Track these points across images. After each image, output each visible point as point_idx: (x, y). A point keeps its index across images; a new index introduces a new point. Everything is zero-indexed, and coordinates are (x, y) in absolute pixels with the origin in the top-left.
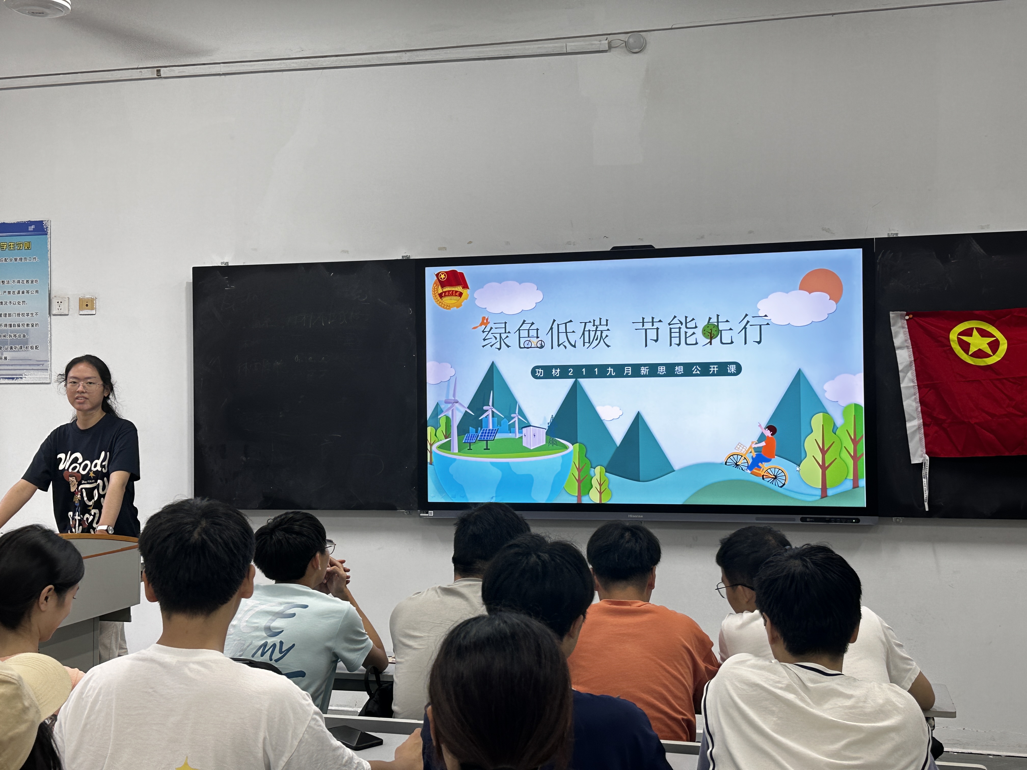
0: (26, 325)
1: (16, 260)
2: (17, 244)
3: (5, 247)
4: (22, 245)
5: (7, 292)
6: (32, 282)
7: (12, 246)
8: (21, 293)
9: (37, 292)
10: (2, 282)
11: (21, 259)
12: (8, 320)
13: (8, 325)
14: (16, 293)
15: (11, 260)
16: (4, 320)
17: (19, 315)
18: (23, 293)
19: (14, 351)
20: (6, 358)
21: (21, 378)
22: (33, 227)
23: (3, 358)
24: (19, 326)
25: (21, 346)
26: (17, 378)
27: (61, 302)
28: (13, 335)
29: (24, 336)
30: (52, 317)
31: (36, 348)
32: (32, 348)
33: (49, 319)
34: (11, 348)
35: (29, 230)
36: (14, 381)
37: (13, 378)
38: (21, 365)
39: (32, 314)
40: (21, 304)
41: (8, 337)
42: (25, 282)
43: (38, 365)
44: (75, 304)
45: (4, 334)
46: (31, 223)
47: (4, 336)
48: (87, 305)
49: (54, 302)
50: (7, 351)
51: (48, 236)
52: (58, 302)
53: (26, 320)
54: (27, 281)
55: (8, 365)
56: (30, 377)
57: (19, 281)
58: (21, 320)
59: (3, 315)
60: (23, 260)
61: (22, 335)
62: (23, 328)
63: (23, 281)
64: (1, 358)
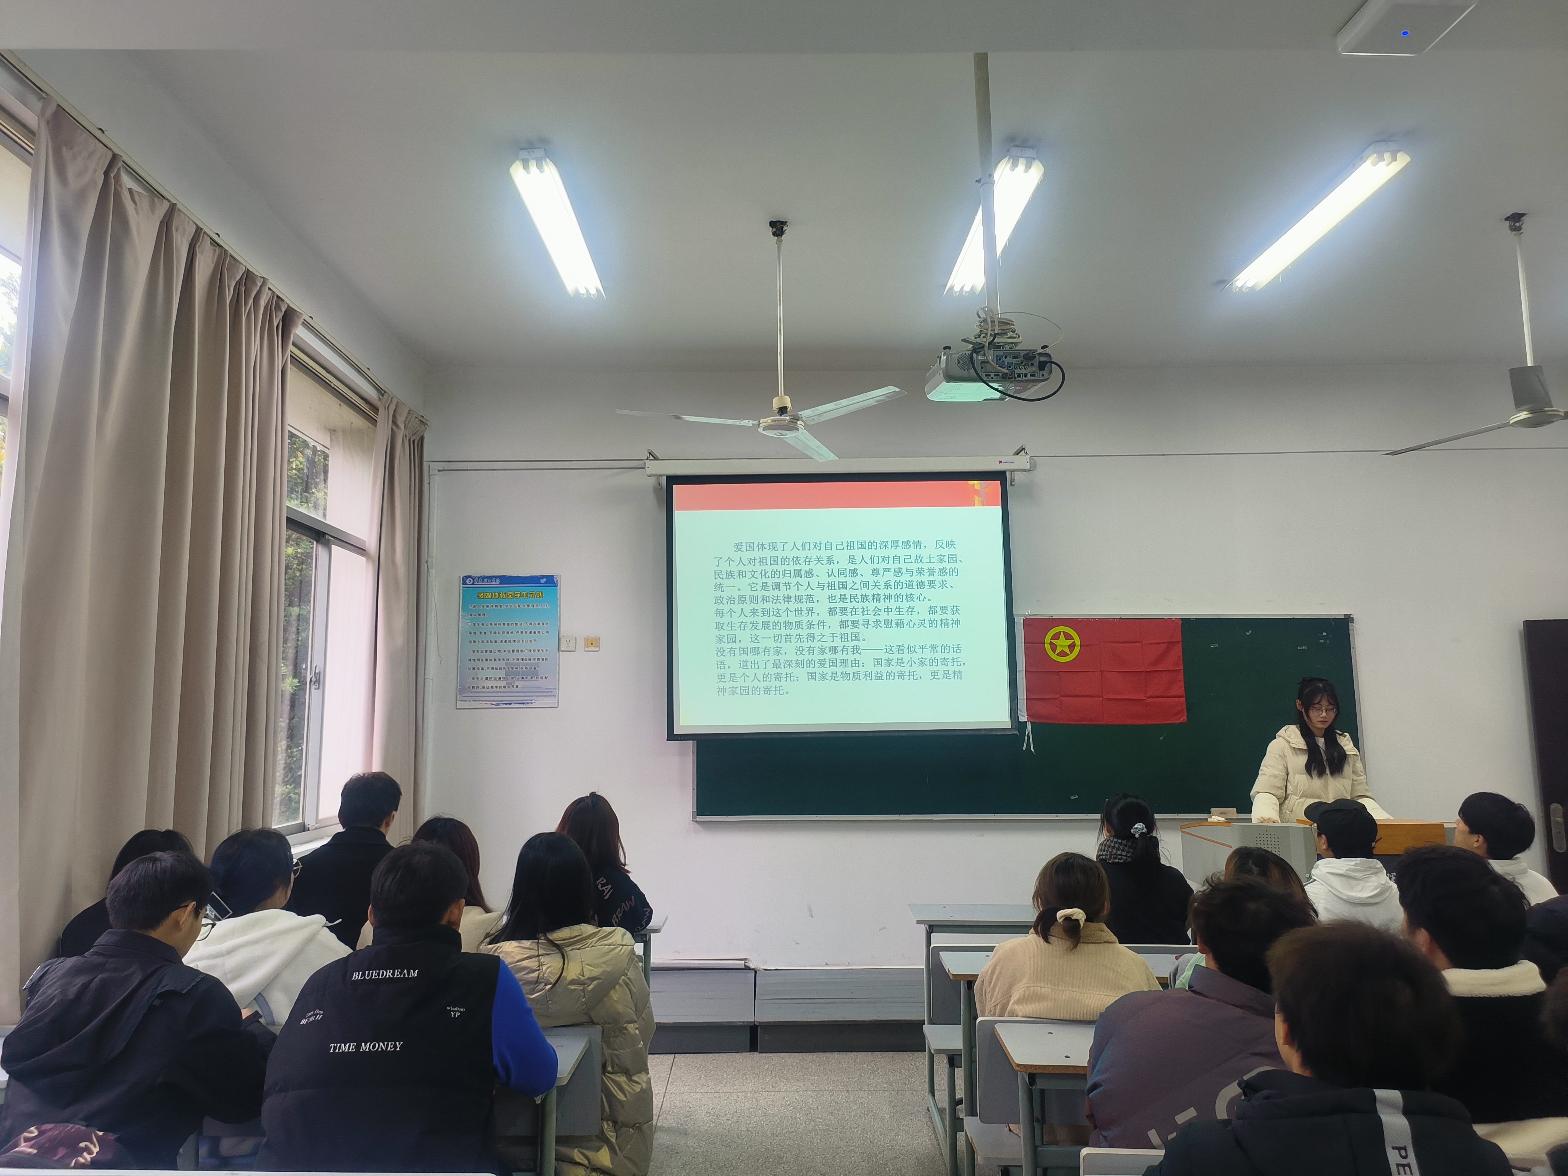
0: (536, 659)
1: (528, 606)
2: (531, 594)
3: (518, 596)
5: (520, 632)
6: (543, 624)
7: (525, 595)
8: (532, 633)
9: (547, 632)
10: (516, 624)
11: (533, 605)
12: (520, 655)
13: (520, 659)
14: (528, 633)
15: (524, 606)
16: (516, 655)
17: (530, 651)
18: (535, 633)
19: (525, 681)
20: (517, 687)
21: (531, 703)
22: (545, 580)
23: (515, 686)
24: (530, 660)
25: (532, 677)
26: (527, 703)
27: (569, 641)
28: (524, 668)
29: (535, 668)
30: (561, 653)
31: (546, 678)
32: (542, 678)
33: (558, 654)
34: (523, 678)
35: (541, 582)
36: (524, 706)
37: (524, 703)
38: (531, 692)
39: (542, 650)
40: (533, 642)
41: (519, 669)
42: (537, 624)
43: (547, 692)
44: (581, 643)
45: (516, 667)
46: (543, 577)
47: (517, 668)
48: (592, 644)
49: (563, 641)
50: (519, 681)
51: (558, 587)
52: (567, 641)
53: (536, 655)
54: (539, 624)
55: (519, 692)
56: (539, 702)
57: (531, 624)
58: (532, 655)
59: (515, 651)
60: (535, 607)
61: (533, 668)
62: (534, 662)
63: (535, 624)
64: (513, 687)
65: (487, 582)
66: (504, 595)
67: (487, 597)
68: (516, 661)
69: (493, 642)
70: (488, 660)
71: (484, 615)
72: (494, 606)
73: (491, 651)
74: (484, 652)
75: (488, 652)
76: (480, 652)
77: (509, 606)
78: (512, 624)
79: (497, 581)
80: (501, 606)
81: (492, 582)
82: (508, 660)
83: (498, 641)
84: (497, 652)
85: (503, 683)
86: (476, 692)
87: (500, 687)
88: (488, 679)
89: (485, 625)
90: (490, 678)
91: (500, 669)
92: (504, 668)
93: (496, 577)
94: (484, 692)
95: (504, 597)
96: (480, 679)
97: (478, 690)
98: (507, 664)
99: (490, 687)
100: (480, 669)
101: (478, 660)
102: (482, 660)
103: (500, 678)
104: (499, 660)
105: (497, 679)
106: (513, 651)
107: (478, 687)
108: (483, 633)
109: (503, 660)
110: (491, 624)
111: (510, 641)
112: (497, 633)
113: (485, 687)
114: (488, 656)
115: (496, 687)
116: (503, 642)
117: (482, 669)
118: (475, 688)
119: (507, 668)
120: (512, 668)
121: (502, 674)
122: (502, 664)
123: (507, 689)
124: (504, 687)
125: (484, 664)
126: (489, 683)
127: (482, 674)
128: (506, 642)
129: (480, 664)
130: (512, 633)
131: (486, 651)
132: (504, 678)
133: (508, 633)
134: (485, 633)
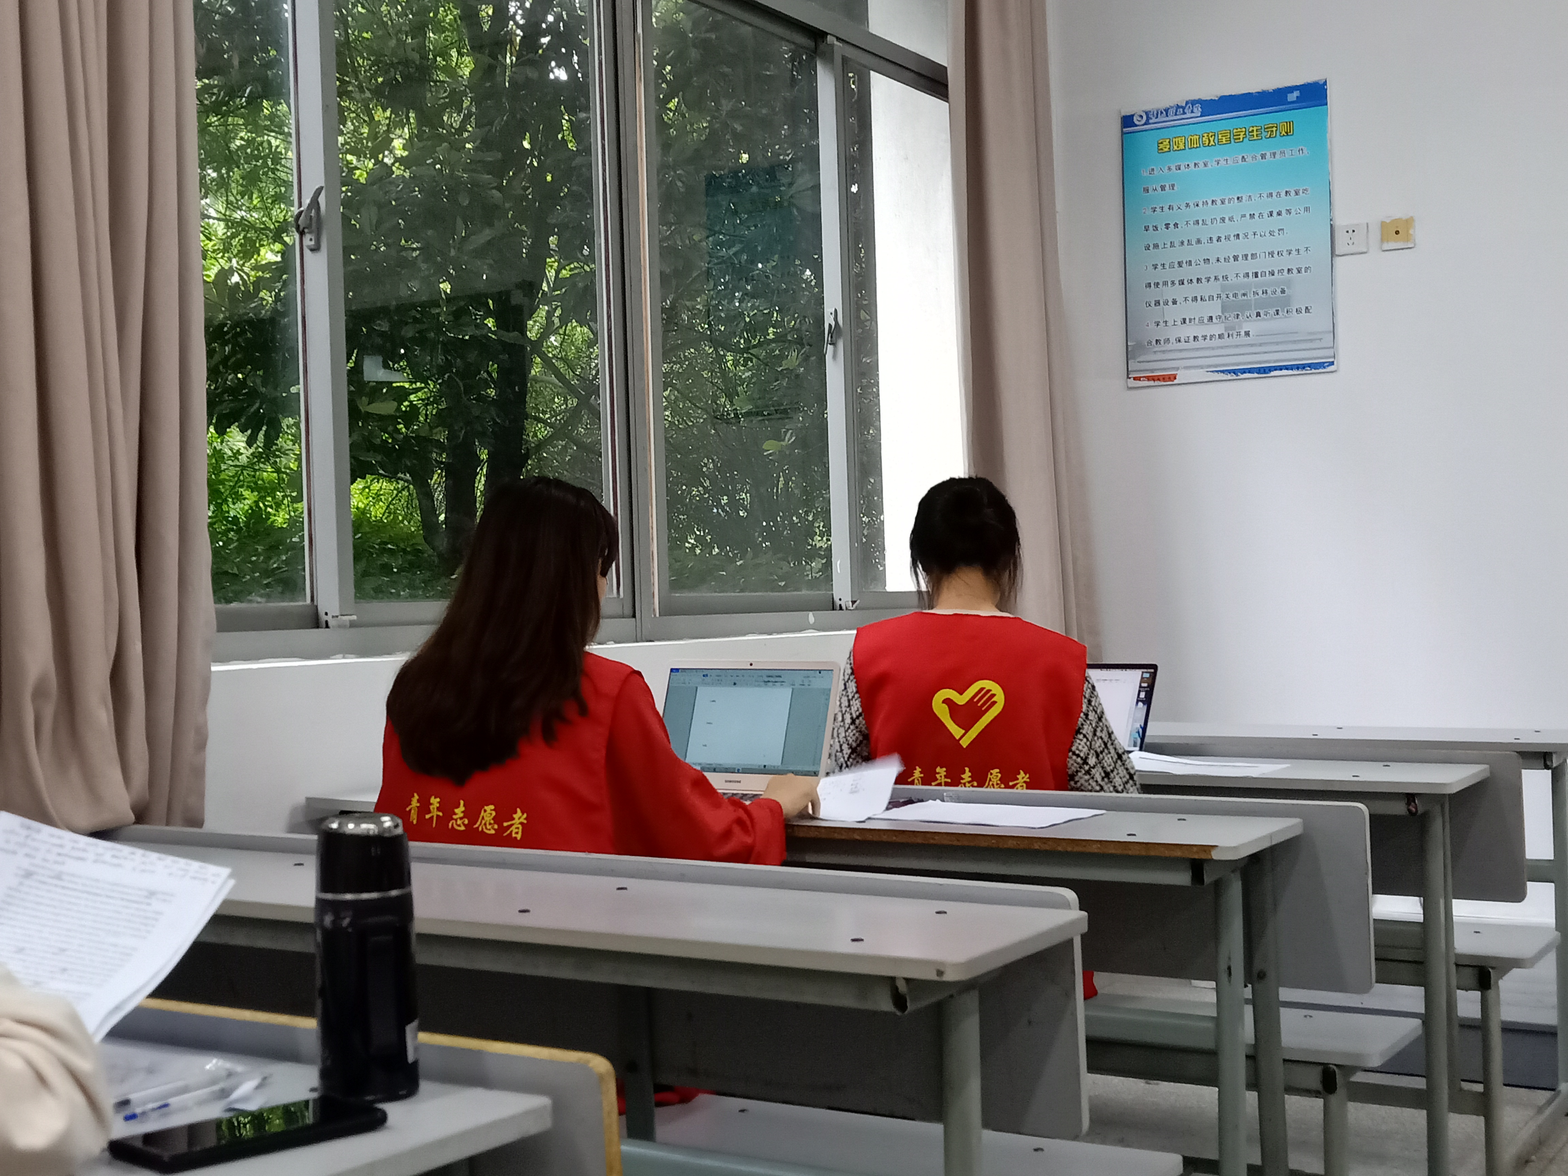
0: (1286, 271)
2: (1267, 128)
3: (1241, 137)
4: (1274, 129)
5: (1248, 216)
6: (1297, 193)
7: (1255, 133)
8: (1275, 214)
9: (1307, 209)
10: (1238, 198)
11: (1274, 154)
12: (1251, 266)
13: (1250, 275)
14: (1265, 216)
15: (1254, 158)
16: (1244, 266)
17: (1271, 254)
18: (1279, 214)
19: (1264, 319)
20: (1247, 334)
22: (1296, 94)
23: (1243, 333)
24: (1272, 273)
25: (1277, 311)
27: (1355, 231)
28: (1260, 292)
29: (1283, 292)
30: (1337, 257)
31: (1307, 310)
32: (1298, 311)
33: (1331, 261)
34: (1258, 314)
35: (1292, 100)
38: (1277, 343)
39: (1298, 250)
40: (1276, 234)
41: (1251, 296)
42: (1283, 194)
43: (1311, 340)
44: (1375, 234)
45: (1243, 292)
46: (1293, 87)
47: (1244, 295)
48: (1396, 233)
49: (1341, 233)
50: (1250, 321)
51: (1329, 107)
52: (1349, 232)
53: (1286, 262)
54: (1287, 193)
55: (1252, 345)
57: (1271, 195)
58: (1276, 264)
59: (1240, 258)
60: (1277, 156)
61: (1279, 290)
62: (1280, 277)
63: (1279, 194)
64: (1239, 334)
65: (1176, 115)
66: (1212, 139)
67: (1175, 148)
68: (1241, 279)
69: (1194, 242)
70: (1185, 282)
71: (1173, 186)
72: (1192, 165)
73: (1190, 261)
74: (1176, 265)
75: (1184, 265)
76: (1167, 266)
77: (1222, 162)
78: (1230, 200)
79: (1195, 110)
80: (1205, 165)
81: (1184, 113)
82: (1225, 278)
83: (1204, 240)
84: (1202, 262)
85: (1217, 329)
86: (1164, 352)
87: (1211, 337)
88: (1187, 321)
89: (1175, 208)
90: (1190, 320)
91: (1211, 298)
92: (1219, 296)
93: (1194, 103)
94: (1181, 351)
95: (1212, 143)
96: (1171, 323)
97: (1169, 347)
98: (1223, 288)
99: (1192, 338)
100: (1170, 303)
101: (1165, 283)
102: (1173, 283)
103: (1211, 318)
104: (1208, 280)
105: (1206, 321)
106: (1236, 258)
107: (1167, 341)
108: (1172, 226)
109: (1216, 278)
110: (1187, 205)
111: (1227, 238)
112: (1200, 222)
113: (1182, 340)
114: (1186, 273)
115: (1205, 338)
116: (1215, 240)
117: (1175, 302)
118: (1162, 342)
119: (1224, 296)
120: (1235, 295)
121: (1214, 308)
122: (1213, 288)
123: (1226, 341)
124: (1221, 336)
125: (1177, 292)
126: (1189, 331)
127: (1172, 313)
128: (1219, 239)
129: (1169, 293)
130: (1231, 219)
131: (1180, 264)
132: (1220, 317)
133: (1223, 220)
134: (1176, 225)
